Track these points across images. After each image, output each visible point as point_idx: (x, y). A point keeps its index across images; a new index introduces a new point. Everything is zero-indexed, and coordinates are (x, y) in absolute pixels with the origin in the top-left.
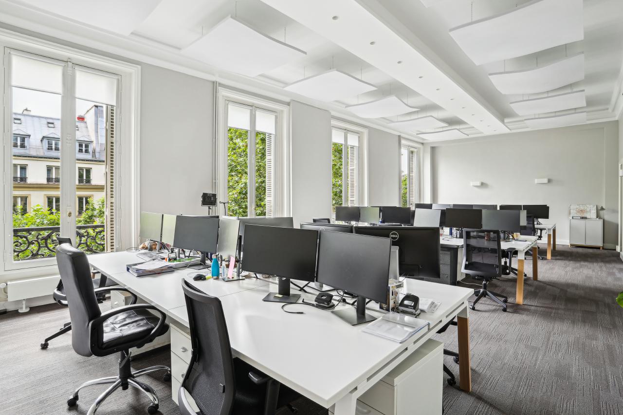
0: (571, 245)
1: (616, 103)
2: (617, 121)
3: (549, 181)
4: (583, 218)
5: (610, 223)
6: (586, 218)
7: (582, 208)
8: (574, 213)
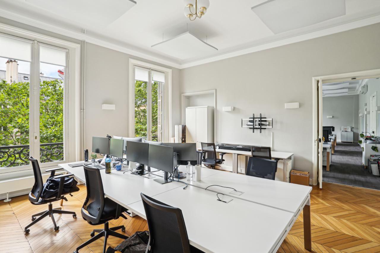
0: (342, 142)
1: (358, 89)
2: (358, 95)
3: (333, 117)
4: (346, 131)
5: (356, 133)
6: (347, 131)
7: (345, 128)
8: (342, 129)
